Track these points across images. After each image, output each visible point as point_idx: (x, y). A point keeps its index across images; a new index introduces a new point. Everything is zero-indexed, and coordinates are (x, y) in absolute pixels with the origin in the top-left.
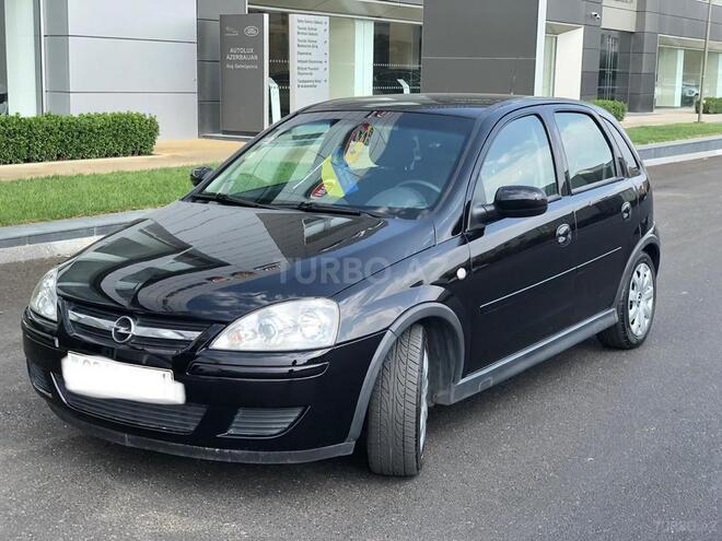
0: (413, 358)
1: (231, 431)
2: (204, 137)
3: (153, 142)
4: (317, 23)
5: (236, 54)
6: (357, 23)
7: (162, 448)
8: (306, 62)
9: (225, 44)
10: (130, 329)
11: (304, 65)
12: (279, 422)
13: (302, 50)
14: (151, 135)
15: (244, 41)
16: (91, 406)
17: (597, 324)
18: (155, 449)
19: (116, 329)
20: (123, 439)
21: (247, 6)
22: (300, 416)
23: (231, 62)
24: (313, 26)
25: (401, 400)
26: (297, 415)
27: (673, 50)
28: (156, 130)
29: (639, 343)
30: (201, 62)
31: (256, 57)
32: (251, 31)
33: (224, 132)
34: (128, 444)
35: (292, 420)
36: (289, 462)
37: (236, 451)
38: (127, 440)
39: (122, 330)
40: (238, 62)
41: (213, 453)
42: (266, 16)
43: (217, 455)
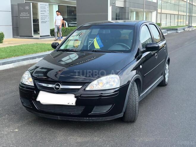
0: (136, 89)
1: (92, 113)
2: (14, 38)
3: (3, 39)
4: (46, 5)
5: (22, 14)
6: (54, 5)
7: (70, 119)
8: (43, 16)
9: (19, 12)
10: (60, 86)
11: (43, 17)
12: (106, 109)
13: (42, 13)
14: (2, 37)
15: (25, 11)
16: (47, 109)
17: (160, 80)
18: (68, 120)
19: (55, 87)
20: (58, 118)
21: (25, 1)
22: (112, 107)
23: (22, 16)
24: (44, 6)
25: (135, 101)
26: (111, 107)
27: (132, 12)
28: (4, 36)
29: (167, 84)
30: (12, 16)
31: (29, 15)
32: (27, 8)
33: (20, 36)
34: (59, 119)
35: (110, 108)
36: (108, 120)
37: (93, 118)
38: (59, 118)
39: (57, 87)
40: (24, 16)
41: (86, 119)
42: (31, 3)
43: (88, 119)
